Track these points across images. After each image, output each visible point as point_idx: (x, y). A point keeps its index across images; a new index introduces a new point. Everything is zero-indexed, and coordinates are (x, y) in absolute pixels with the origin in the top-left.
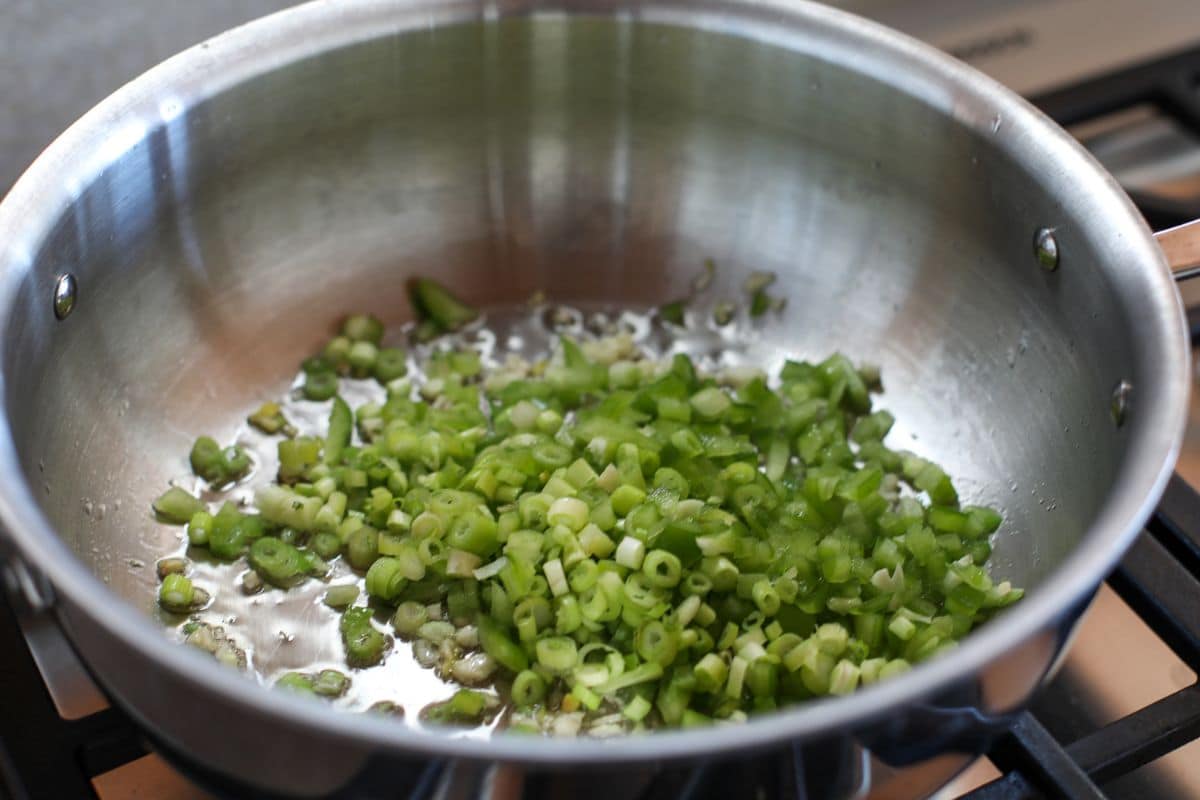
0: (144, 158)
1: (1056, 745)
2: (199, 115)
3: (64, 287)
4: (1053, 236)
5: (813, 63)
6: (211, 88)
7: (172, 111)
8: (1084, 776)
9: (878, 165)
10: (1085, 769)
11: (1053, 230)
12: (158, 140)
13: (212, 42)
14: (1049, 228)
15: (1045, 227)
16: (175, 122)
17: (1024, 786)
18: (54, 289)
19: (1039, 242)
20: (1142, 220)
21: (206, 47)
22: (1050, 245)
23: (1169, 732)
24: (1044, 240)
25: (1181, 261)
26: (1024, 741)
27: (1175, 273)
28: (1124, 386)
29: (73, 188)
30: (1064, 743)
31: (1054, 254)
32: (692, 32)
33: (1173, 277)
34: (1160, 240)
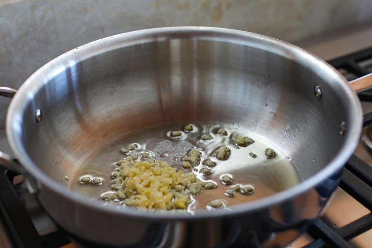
0: (65, 76)
4: (319, 88)
5: (246, 47)
6: (83, 58)
7: (72, 64)
11: (319, 86)
14: (317, 86)
16: (73, 66)
19: (315, 91)
22: (319, 91)
24: (317, 90)
28: (343, 123)
29: (45, 81)
31: (320, 93)
32: (213, 42)
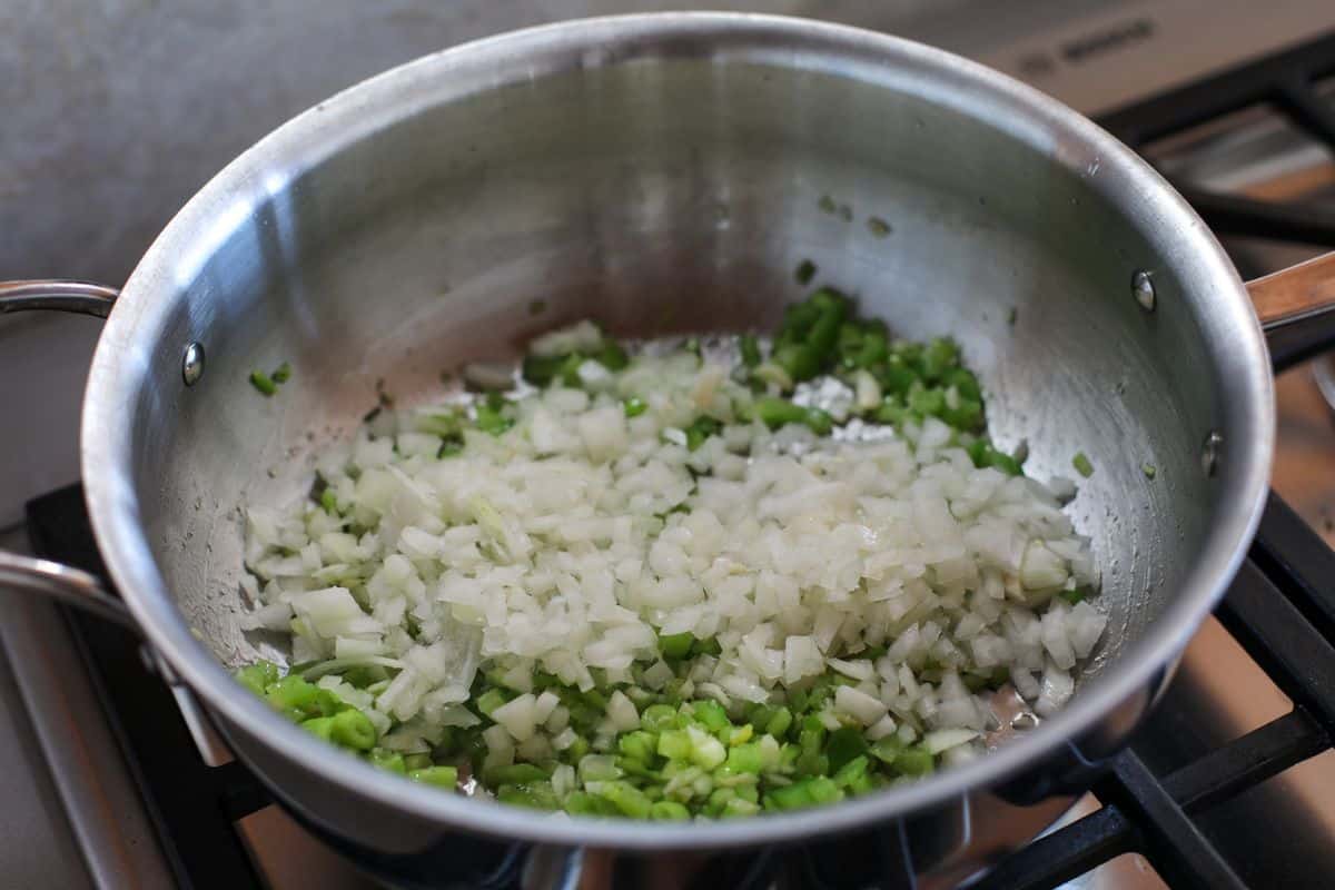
1: (1153, 780)
2: (303, 187)
3: (192, 355)
4: (1150, 279)
8: (1178, 808)
9: (982, 201)
10: (1179, 802)
11: (1149, 274)
12: (265, 213)
13: (327, 103)
14: (1147, 270)
15: (1143, 271)
17: (1122, 820)
18: (181, 360)
19: (1137, 284)
20: (1234, 270)
21: (321, 109)
22: (1147, 290)
23: (1264, 763)
24: (1142, 283)
25: (1268, 313)
26: (1122, 776)
27: (1264, 324)
28: (1214, 438)
30: (1161, 775)
31: (1151, 301)
33: (1260, 328)
34: (1250, 290)
